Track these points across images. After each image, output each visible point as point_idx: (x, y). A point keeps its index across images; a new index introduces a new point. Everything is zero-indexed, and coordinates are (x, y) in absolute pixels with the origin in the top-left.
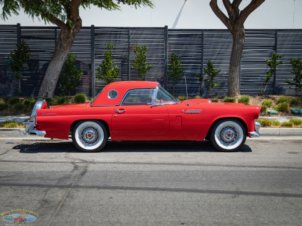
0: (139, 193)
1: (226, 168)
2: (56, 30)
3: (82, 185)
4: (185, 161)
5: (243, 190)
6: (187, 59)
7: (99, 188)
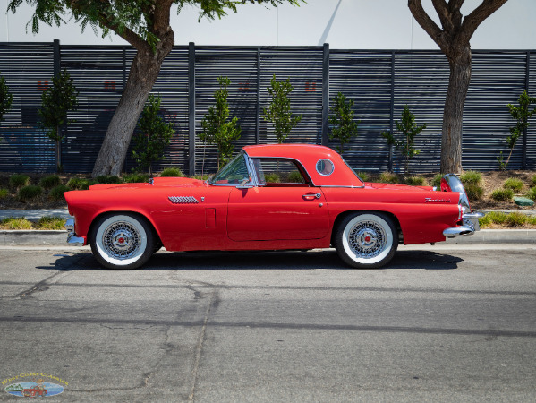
0: (325, 333)
1: (461, 296)
2: (124, 52)
3: (221, 321)
4: (387, 284)
5: (502, 329)
6: (365, 104)
7: (252, 325)
